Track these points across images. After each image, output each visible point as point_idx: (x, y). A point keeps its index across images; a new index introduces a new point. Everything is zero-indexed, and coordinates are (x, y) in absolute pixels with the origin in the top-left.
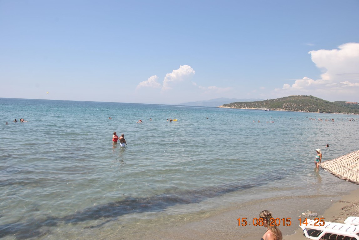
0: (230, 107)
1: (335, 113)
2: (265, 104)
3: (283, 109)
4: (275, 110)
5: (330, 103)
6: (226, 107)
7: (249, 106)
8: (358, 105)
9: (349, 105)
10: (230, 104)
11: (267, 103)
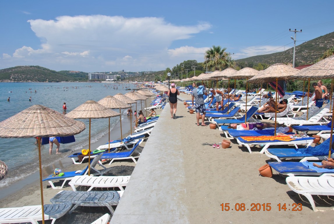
3: (11, 80)
4: (2, 81)
5: (57, 72)
8: (80, 74)
9: (73, 74)
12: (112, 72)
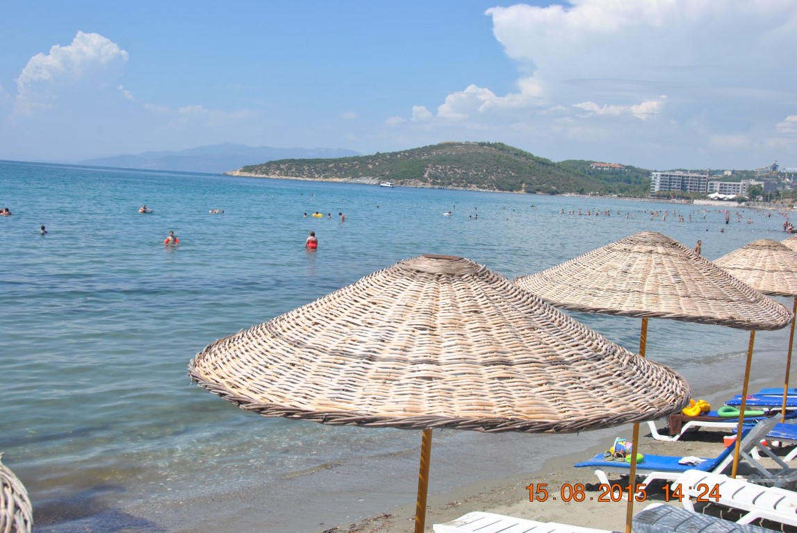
0: (264, 176)
1: (568, 195)
2: (370, 166)
3: (426, 181)
4: (402, 183)
5: (553, 165)
6: (253, 175)
7: (324, 171)
8: (625, 173)
9: (602, 172)
10: (264, 165)
11: (377, 164)
12: (733, 172)
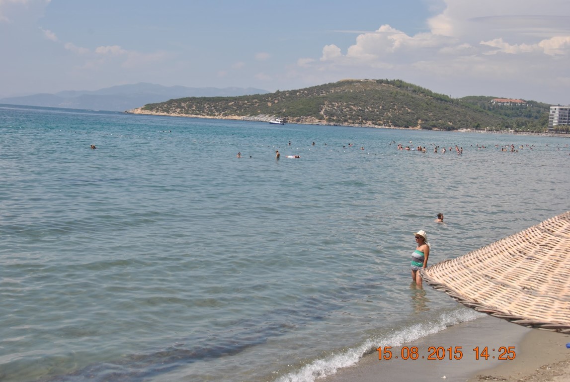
0: (165, 113)
1: (463, 131)
2: (270, 104)
3: (321, 118)
4: (298, 121)
5: (452, 101)
6: (154, 113)
7: (224, 109)
8: (526, 108)
9: (502, 107)
10: (165, 103)
11: (276, 101)
